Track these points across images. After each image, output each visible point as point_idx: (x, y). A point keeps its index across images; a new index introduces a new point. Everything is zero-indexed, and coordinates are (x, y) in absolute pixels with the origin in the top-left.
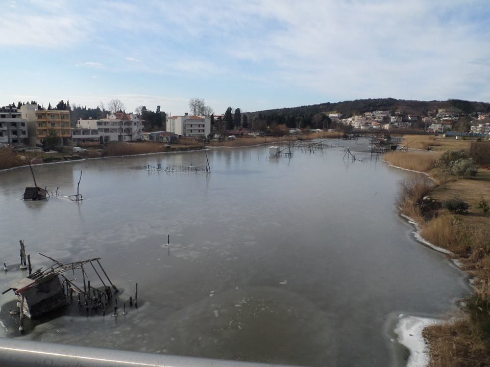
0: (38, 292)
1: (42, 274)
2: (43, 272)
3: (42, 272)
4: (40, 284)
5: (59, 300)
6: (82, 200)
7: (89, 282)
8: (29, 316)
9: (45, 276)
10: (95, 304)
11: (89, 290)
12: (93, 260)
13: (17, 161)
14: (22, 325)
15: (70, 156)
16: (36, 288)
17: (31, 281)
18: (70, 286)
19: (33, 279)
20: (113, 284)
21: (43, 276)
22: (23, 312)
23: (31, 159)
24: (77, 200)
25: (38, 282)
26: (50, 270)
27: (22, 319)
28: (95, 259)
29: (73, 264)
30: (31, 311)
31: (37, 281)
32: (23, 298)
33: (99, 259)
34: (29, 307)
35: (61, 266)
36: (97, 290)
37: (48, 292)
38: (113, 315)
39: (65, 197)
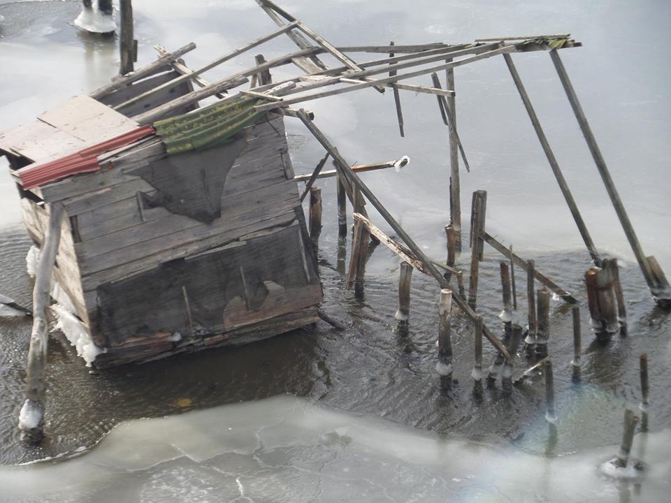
0: (149, 203)
1: (185, 87)
2: (194, 76)
3: (187, 70)
4: (164, 155)
5: (271, 286)
7: (479, 199)
8: (87, 349)
9: (205, 103)
10: (501, 359)
11: (478, 256)
12: (523, 47)
14: (37, 401)
16: (142, 173)
17: (115, 124)
18: (360, 208)
19: (128, 112)
20: (647, 253)
21: (193, 105)
22: (49, 317)
25: (153, 135)
26: (247, 63)
27: (39, 362)
28: (539, 43)
29: (392, 50)
30: (99, 324)
31: (148, 132)
32: (55, 226)
33: (566, 43)
34: (86, 292)
35: (313, 53)
36: (530, 267)
37: (208, 218)
38: (609, 468)
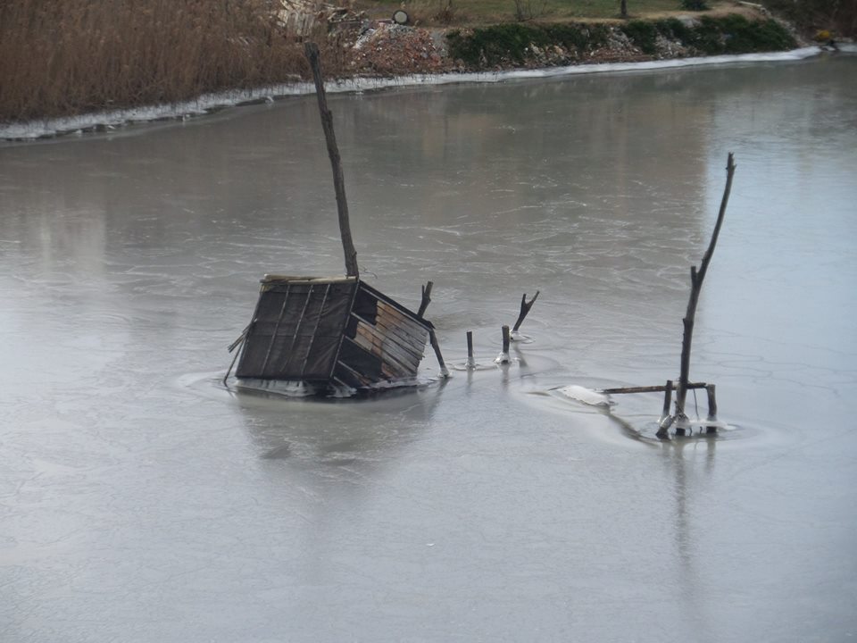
6: (711, 432)
13: (241, 40)
15: (687, 17)
23: (356, 27)
24: (672, 434)
39: (577, 390)
